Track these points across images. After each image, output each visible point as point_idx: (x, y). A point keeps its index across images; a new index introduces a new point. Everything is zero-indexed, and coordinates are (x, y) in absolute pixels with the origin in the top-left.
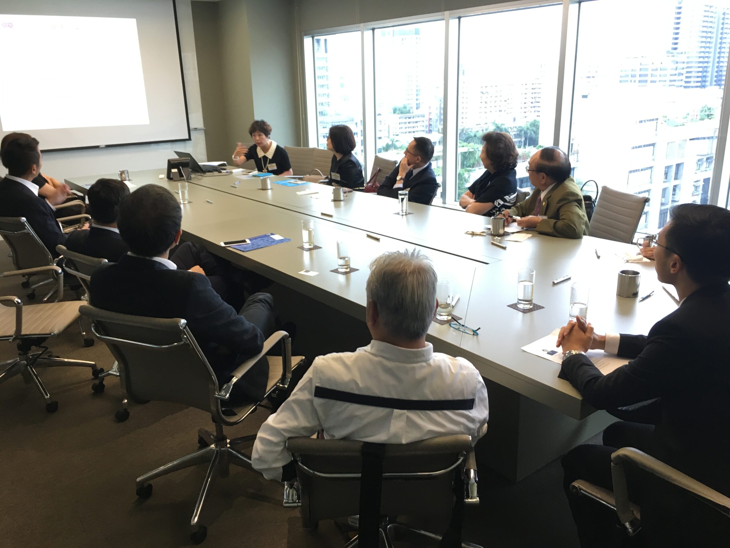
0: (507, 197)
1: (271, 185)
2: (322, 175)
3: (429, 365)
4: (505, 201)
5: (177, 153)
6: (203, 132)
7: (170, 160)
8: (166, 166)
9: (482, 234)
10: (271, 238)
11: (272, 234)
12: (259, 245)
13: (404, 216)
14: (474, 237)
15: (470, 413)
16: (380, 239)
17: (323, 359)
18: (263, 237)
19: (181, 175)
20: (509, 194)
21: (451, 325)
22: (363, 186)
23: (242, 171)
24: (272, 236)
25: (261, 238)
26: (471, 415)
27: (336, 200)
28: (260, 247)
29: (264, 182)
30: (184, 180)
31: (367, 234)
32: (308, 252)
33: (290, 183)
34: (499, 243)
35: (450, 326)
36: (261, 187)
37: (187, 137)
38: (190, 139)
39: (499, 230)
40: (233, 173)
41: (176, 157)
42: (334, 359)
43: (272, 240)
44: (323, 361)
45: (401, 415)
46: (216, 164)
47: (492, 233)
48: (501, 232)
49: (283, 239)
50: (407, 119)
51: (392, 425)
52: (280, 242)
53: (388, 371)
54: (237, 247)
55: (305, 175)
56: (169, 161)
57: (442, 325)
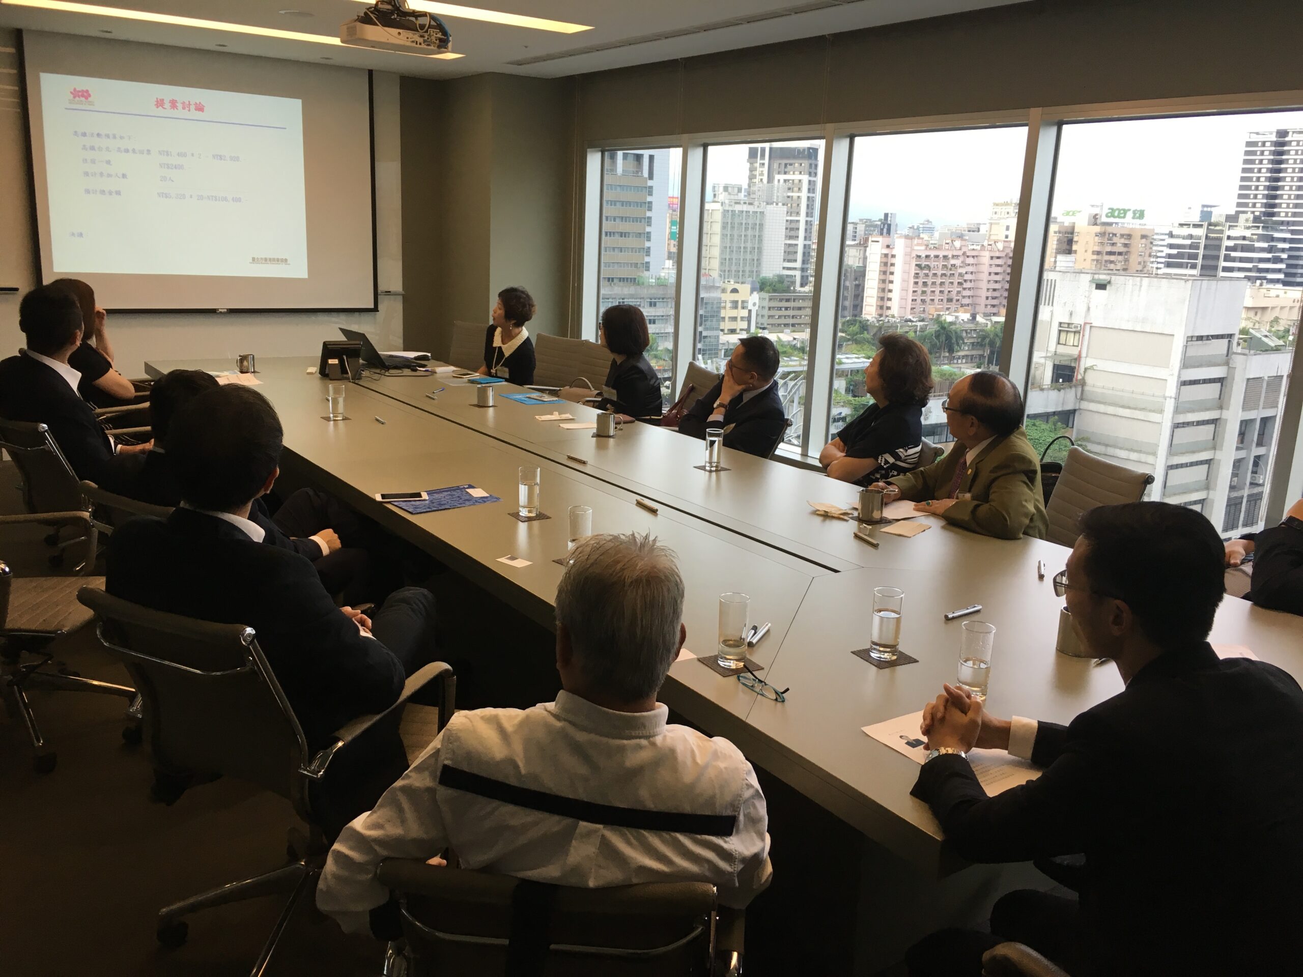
0: (901, 451)
1: (494, 399)
2: (593, 389)
3: (654, 744)
4: (897, 457)
5: (345, 332)
6: (400, 298)
7: (327, 343)
8: (319, 352)
9: (842, 516)
10: (467, 493)
11: (471, 487)
12: (443, 505)
13: (714, 474)
14: (828, 522)
15: (726, 842)
16: (657, 510)
17: (466, 717)
18: (454, 490)
19: (344, 371)
20: (906, 445)
21: (740, 678)
22: (661, 414)
23: (453, 371)
24: (470, 491)
25: (449, 493)
26: (725, 846)
27: (601, 435)
28: (443, 507)
29: (482, 394)
30: (348, 379)
31: (637, 500)
32: (526, 523)
33: (529, 398)
34: (869, 535)
35: (739, 680)
36: (476, 402)
37: (372, 306)
38: (375, 309)
39: (872, 512)
40: (436, 373)
41: (342, 338)
42: (485, 719)
43: (467, 497)
44: (464, 720)
45: (589, 834)
46: (412, 355)
47: (861, 516)
48: (876, 515)
49: (486, 497)
50: (784, 301)
51: (572, 850)
52: (480, 501)
53: (578, 749)
54: (403, 505)
55: (563, 386)
56: (325, 344)
57: (724, 677)
